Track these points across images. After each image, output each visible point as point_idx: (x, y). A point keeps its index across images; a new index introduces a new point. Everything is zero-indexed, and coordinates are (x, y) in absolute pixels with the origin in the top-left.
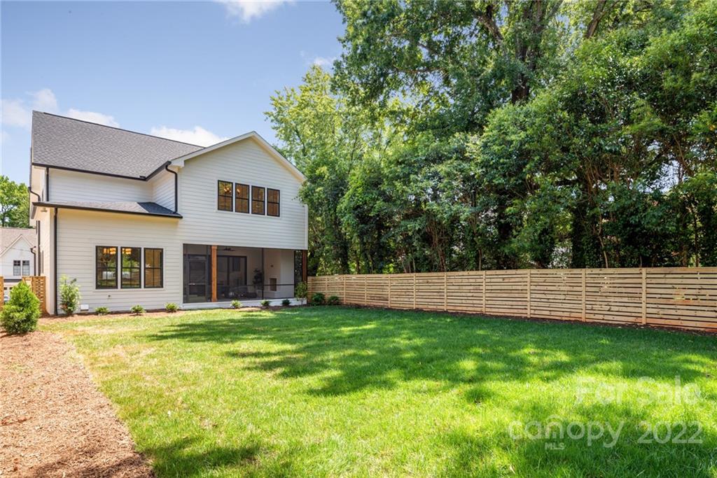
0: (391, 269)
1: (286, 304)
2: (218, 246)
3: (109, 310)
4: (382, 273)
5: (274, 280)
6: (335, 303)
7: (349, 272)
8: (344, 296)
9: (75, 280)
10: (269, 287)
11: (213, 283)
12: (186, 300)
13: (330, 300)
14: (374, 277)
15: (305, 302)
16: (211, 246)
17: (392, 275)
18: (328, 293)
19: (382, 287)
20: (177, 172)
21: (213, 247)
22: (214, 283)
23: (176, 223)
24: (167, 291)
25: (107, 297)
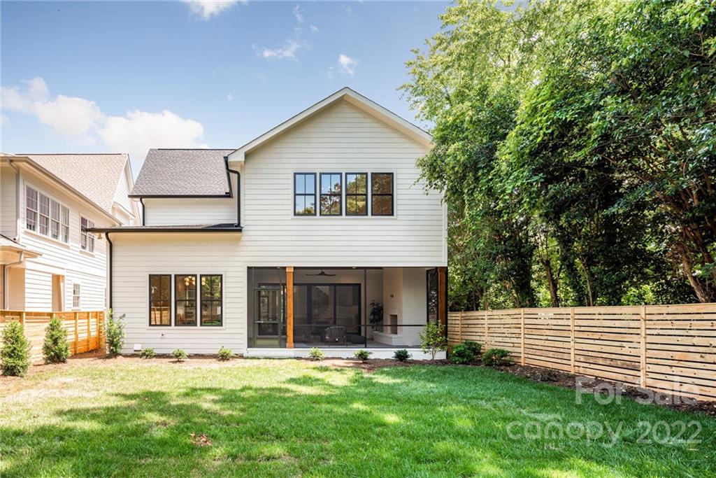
0: (650, 296)
1: (402, 357)
2: (295, 268)
3: (157, 352)
4: (619, 303)
5: (395, 317)
6: (501, 362)
7: (533, 303)
8: (521, 350)
9: (124, 316)
10: (389, 328)
11: (288, 321)
12: (251, 344)
13: (489, 357)
14: (599, 314)
15: (441, 355)
16: (285, 268)
17: (650, 309)
18: (488, 342)
19: (621, 335)
20: (239, 172)
21: (287, 270)
22: (290, 321)
23: (239, 239)
24: (227, 331)
25: (161, 336)
